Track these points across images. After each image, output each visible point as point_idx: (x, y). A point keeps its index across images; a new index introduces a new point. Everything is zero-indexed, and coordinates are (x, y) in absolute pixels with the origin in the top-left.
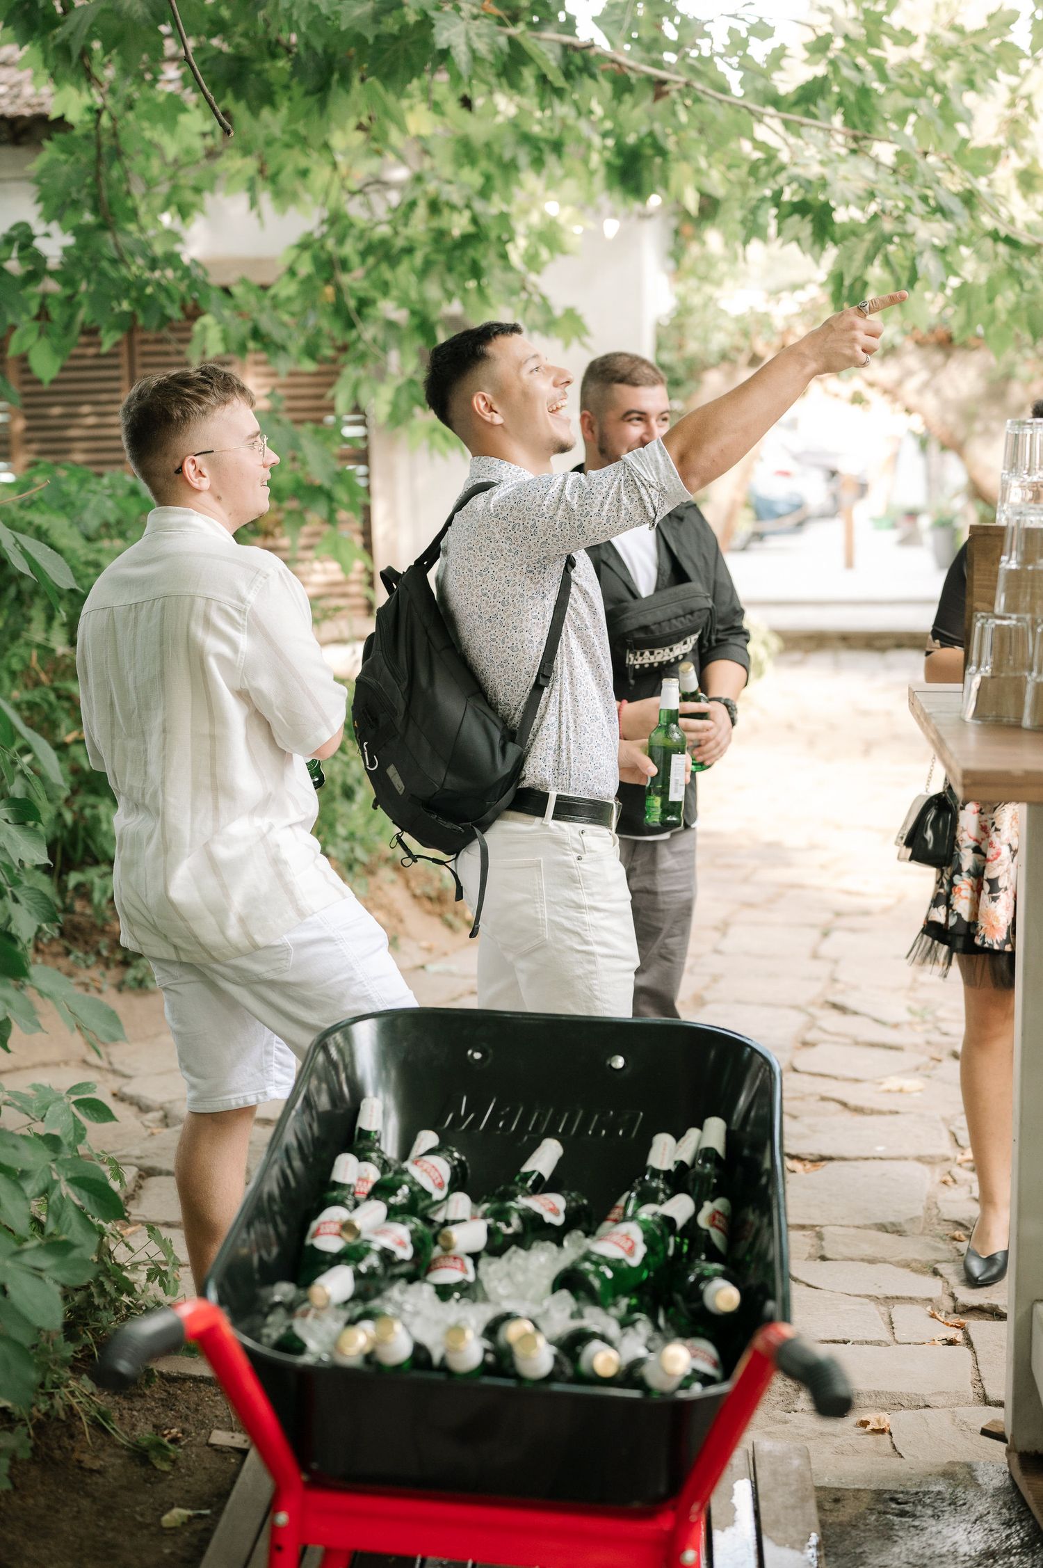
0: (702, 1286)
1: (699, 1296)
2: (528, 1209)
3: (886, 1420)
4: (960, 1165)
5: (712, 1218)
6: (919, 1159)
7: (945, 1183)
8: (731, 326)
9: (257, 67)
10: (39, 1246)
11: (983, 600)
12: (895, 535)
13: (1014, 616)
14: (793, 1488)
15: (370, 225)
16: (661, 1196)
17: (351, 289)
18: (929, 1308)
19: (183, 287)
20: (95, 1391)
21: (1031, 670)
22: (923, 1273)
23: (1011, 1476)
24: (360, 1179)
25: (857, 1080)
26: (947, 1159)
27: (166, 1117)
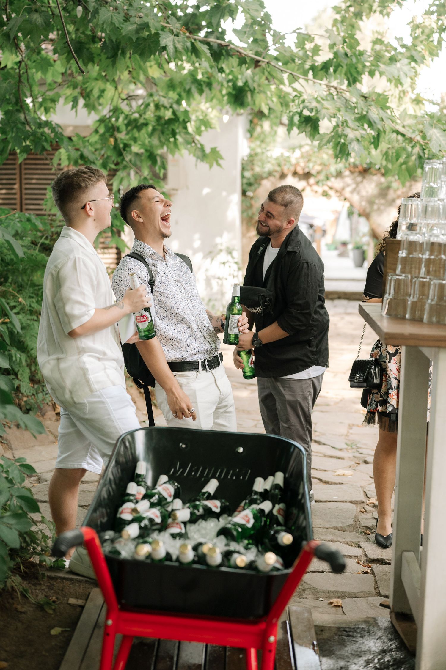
0: (277, 535)
1: (276, 539)
2: (206, 506)
3: (340, 601)
4: (368, 505)
5: (279, 511)
6: (351, 502)
7: (362, 512)
8: (274, 162)
9: (87, 46)
10: (10, 515)
11: (391, 269)
12: (336, 253)
13: (404, 275)
14: (305, 624)
15: (130, 113)
16: (259, 501)
17: (121, 139)
18: (356, 560)
19: (52, 135)
20: (22, 581)
21: (410, 296)
22: (354, 546)
23: (391, 623)
24: (138, 493)
25: (325, 471)
26: (363, 502)
27: (39, 479)
